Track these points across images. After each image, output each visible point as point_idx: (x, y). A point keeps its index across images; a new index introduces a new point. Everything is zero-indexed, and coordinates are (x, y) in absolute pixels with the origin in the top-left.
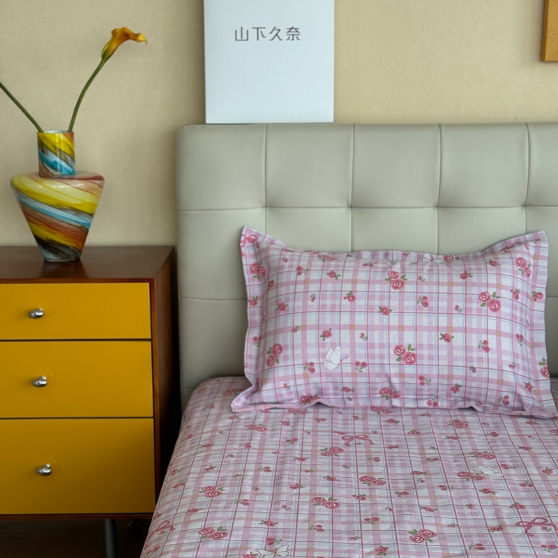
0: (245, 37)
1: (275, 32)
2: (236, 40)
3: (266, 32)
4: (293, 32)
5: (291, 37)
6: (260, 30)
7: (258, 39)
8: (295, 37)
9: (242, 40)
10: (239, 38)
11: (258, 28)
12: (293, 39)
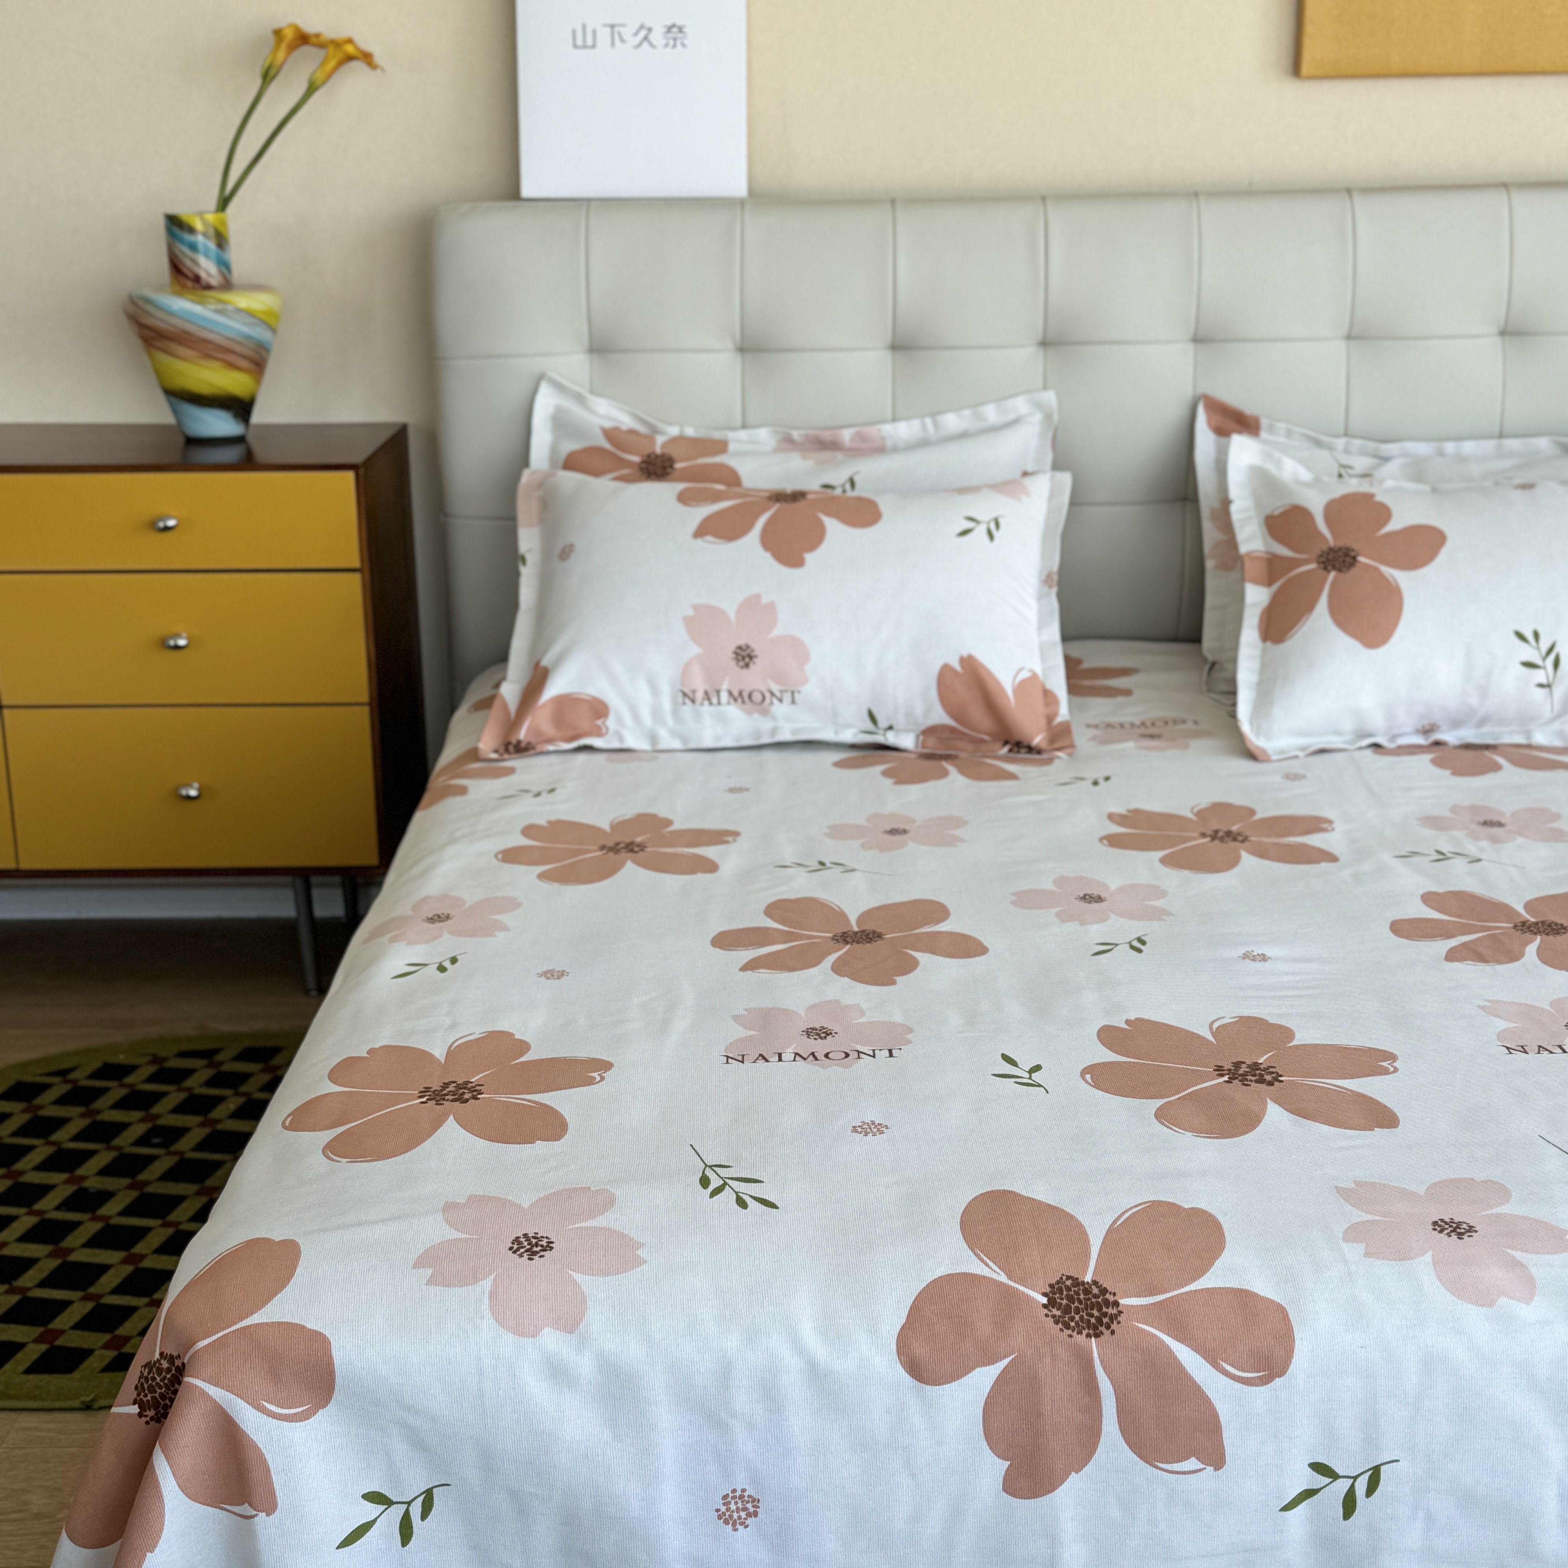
0: (589, 42)
1: (643, 33)
2: (575, 46)
3: (627, 33)
4: (675, 32)
5: (671, 42)
6: (616, 29)
7: (613, 44)
8: (678, 42)
9: (585, 47)
10: (579, 42)
11: (612, 26)
12: (674, 46)
